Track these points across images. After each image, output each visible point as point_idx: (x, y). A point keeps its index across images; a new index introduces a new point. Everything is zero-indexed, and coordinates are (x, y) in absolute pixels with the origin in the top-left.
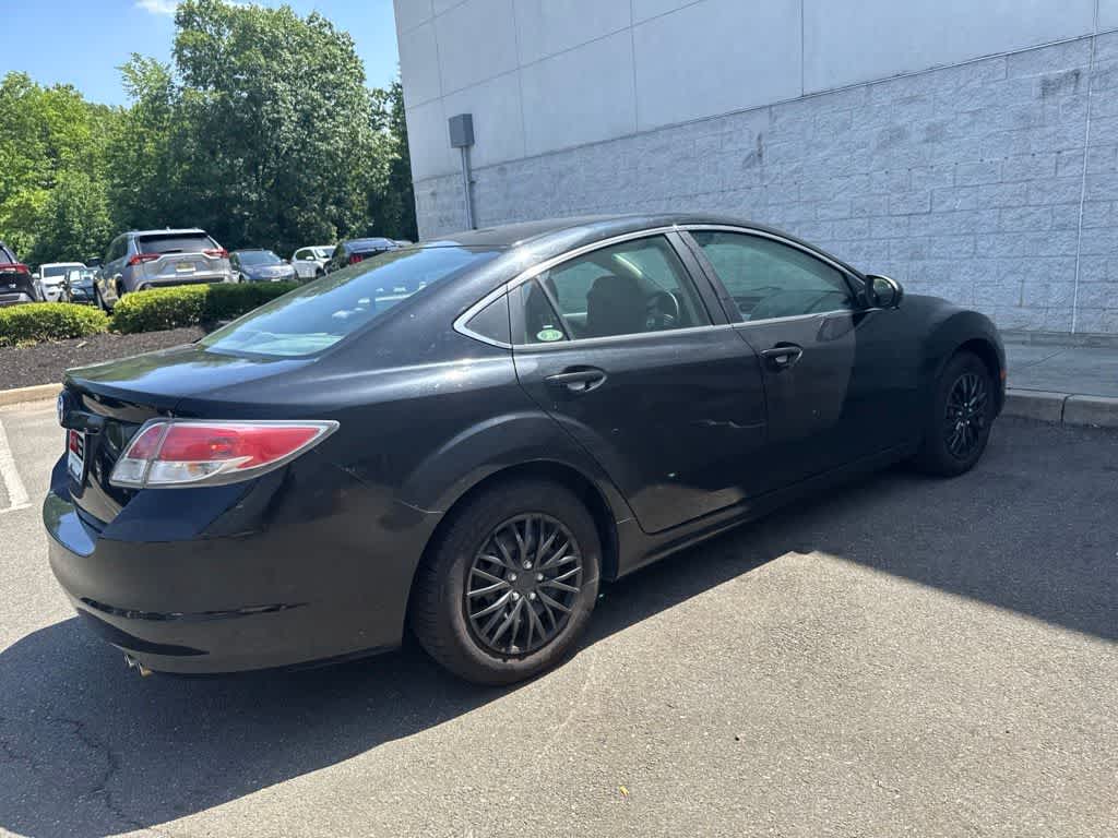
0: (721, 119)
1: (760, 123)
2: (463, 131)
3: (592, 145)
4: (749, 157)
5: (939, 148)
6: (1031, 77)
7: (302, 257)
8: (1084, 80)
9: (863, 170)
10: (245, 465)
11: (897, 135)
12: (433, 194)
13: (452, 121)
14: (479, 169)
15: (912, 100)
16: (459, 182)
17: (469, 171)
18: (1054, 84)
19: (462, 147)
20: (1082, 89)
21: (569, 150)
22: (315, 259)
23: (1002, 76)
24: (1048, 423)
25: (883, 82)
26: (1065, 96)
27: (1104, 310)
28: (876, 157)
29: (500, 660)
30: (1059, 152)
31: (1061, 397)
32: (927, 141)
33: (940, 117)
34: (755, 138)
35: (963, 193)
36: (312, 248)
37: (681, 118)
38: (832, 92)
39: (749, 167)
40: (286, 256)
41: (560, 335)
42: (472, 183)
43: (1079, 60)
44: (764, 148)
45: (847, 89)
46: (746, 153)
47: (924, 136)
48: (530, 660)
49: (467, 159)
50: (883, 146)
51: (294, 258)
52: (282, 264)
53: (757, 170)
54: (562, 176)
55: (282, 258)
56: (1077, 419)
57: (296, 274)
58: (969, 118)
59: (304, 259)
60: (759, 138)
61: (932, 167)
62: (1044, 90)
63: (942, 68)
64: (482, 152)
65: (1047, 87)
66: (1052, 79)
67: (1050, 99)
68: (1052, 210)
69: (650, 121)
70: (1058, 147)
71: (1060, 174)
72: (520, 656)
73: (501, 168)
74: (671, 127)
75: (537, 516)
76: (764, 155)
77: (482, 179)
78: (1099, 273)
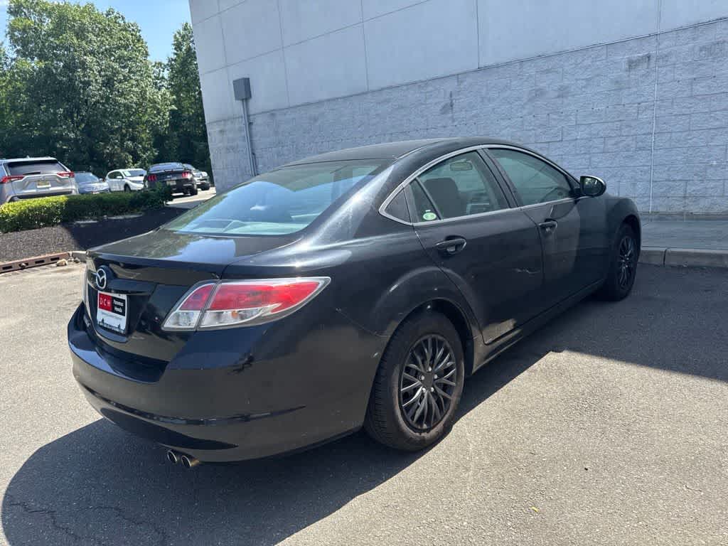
0: (426, 83)
1: (451, 86)
2: (244, 89)
3: (337, 99)
4: (444, 107)
5: (566, 101)
6: (622, 58)
7: (114, 176)
8: (653, 60)
9: (519, 114)
10: (276, 310)
11: (540, 93)
12: (222, 132)
13: (235, 82)
14: (254, 115)
15: (548, 71)
16: (240, 124)
17: (248, 116)
18: (636, 61)
19: (243, 100)
20: (652, 65)
21: (320, 103)
22: (123, 178)
23: (604, 57)
24: (656, 266)
25: (530, 60)
26: (642, 69)
27: (668, 197)
28: (527, 107)
29: (418, 434)
30: (639, 104)
31: (663, 250)
32: (558, 97)
33: (566, 82)
34: (448, 95)
35: (582, 128)
36: (121, 171)
37: (399, 81)
38: (498, 66)
39: (443, 114)
40: (101, 176)
41: (435, 216)
42: (250, 124)
43: (650, 48)
44: (454, 101)
45: (507, 64)
46: (443, 104)
47: (556, 94)
48: (433, 432)
49: (246, 108)
50: (530, 100)
51: (107, 177)
52: (100, 182)
53: (450, 115)
54: (316, 120)
55: (99, 177)
56: (674, 263)
57: (110, 189)
58: (584, 82)
59: (115, 178)
60: (451, 96)
61: (562, 113)
62: (630, 66)
63: (567, 52)
64: (257, 104)
65: (632, 65)
66: (634, 59)
67: (633, 72)
68: (636, 138)
69: (374, 86)
70: (639, 100)
71: (640, 116)
72: (428, 431)
73: (272, 114)
74: (390, 88)
75: (433, 336)
76: (454, 106)
77: (258, 121)
78: (665, 176)
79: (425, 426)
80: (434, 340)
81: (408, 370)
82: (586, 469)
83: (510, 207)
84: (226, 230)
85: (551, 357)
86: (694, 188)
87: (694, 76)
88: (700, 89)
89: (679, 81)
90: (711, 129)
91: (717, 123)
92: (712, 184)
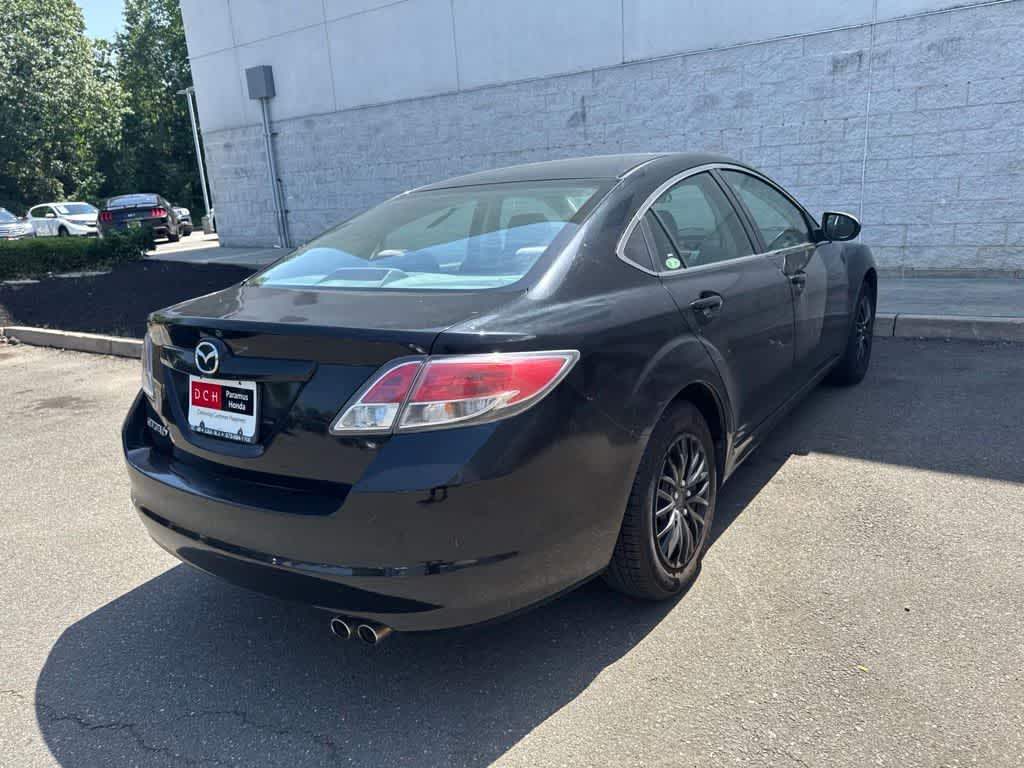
0: (546, 81)
1: (584, 86)
2: (263, 83)
3: (410, 100)
4: (572, 118)
5: (747, 113)
6: (823, 55)
7: (40, 213)
8: (866, 59)
9: (681, 131)
10: (515, 399)
11: (710, 101)
12: (227, 146)
13: (250, 73)
14: (278, 122)
15: (723, 70)
16: (260, 133)
17: (271, 122)
18: (842, 61)
19: (261, 99)
20: (865, 66)
21: (382, 106)
22: (56, 217)
23: (799, 54)
24: (884, 338)
25: (695, 54)
26: (851, 72)
28: (691, 120)
29: (671, 575)
30: (846, 119)
31: (892, 316)
32: (736, 107)
33: (748, 86)
34: (579, 99)
35: (768, 151)
36: (51, 205)
37: (505, 78)
38: (651, 61)
39: (572, 126)
40: (19, 212)
42: (274, 135)
43: (861, 43)
44: (587, 109)
45: (664, 59)
46: (572, 113)
47: (734, 103)
49: (267, 111)
50: (697, 110)
51: (29, 215)
52: (18, 222)
53: (582, 129)
54: (378, 130)
55: (17, 216)
56: (907, 334)
57: (35, 234)
58: (772, 88)
59: (44, 216)
60: (583, 100)
61: (741, 129)
62: (835, 67)
63: (749, 45)
64: (283, 105)
65: (837, 65)
66: (841, 58)
67: (839, 75)
68: (841, 167)
69: (472, 80)
70: (846, 115)
71: (846, 137)
72: (681, 570)
73: (308, 120)
74: (493, 87)
75: (688, 435)
76: (588, 115)
77: (286, 131)
78: (878, 218)
79: (679, 565)
80: (688, 440)
81: (662, 485)
82: (907, 610)
83: (756, 253)
84: (386, 282)
85: (794, 462)
86: (915, 235)
87: (919, 84)
88: (928, 100)
89: (899, 90)
90: (939, 156)
91: (949, 148)
92: (938, 230)
